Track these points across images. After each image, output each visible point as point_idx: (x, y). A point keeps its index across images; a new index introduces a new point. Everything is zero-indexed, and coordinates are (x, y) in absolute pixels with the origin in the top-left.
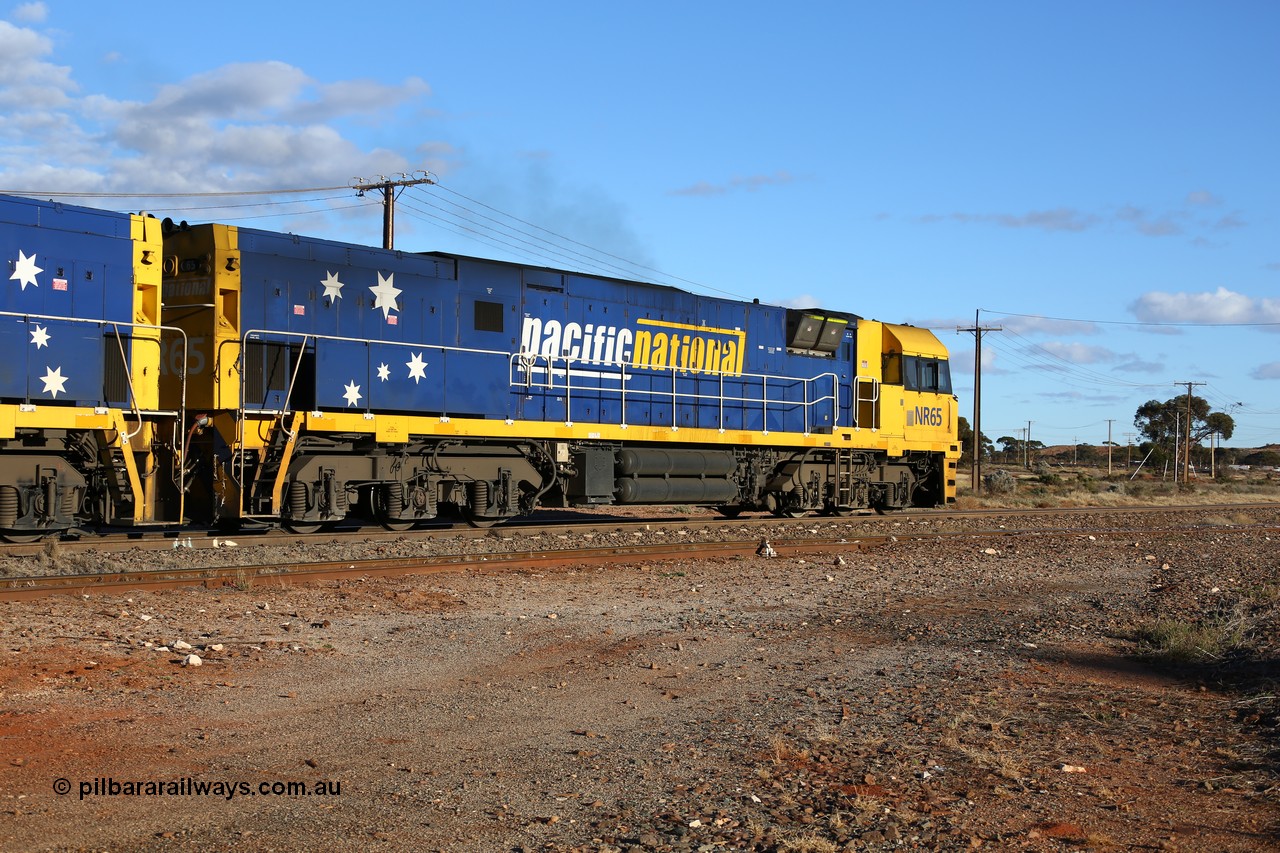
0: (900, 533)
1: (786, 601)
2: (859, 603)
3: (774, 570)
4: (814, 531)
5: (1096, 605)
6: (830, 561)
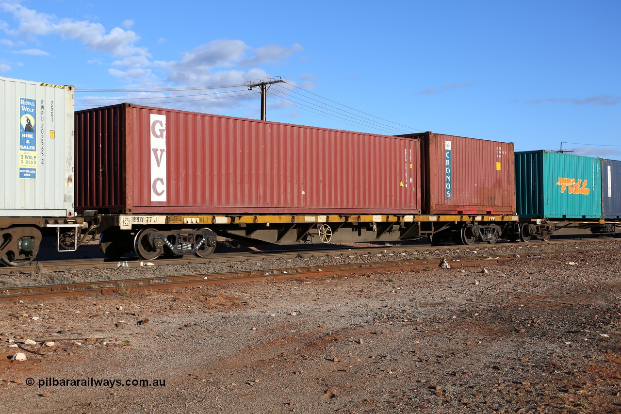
0: (521, 253)
1: (447, 299)
4: (475, 252)
6: (480, 270)
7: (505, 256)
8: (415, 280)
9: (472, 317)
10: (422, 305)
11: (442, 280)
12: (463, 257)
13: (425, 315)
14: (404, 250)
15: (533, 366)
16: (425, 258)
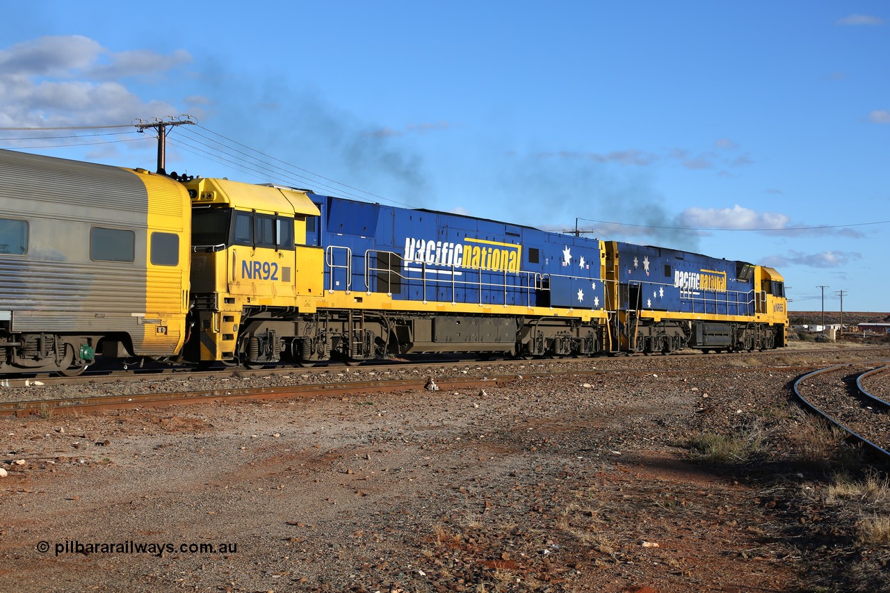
0: (525, 373)
1: (445, 422)
2: (497, 423)
3: (437, 401)
4: (465, 372)
5: (660, 423)
6: (477, 392)
7: (505, 377)
9: (478, 439)
11: (434, 403)
14: (372, 369)
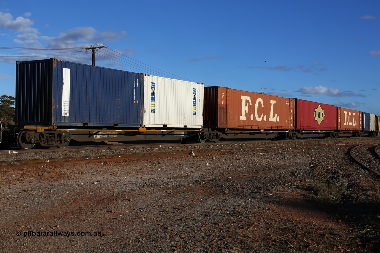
0: (236, 148)
2: (214, 174)
4: (211, 147)
5: (293, 173)
6: (211, 157)
7: (227, 150)
8: (173, 163)
9: (201, 185)
10: (174, 178)
11: (189, 163)
12: (204, 150)
13: (174, 183)
14: (171, 145)
15: (228, 213)
16: (183, 150)
